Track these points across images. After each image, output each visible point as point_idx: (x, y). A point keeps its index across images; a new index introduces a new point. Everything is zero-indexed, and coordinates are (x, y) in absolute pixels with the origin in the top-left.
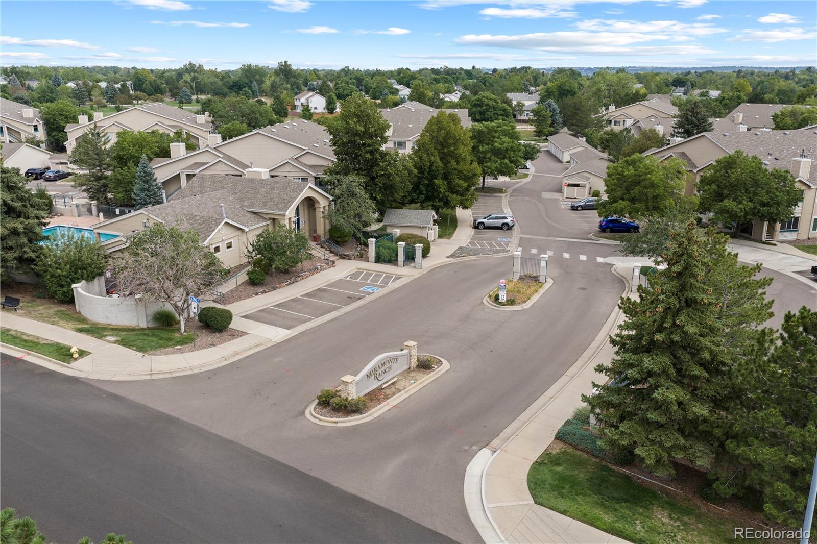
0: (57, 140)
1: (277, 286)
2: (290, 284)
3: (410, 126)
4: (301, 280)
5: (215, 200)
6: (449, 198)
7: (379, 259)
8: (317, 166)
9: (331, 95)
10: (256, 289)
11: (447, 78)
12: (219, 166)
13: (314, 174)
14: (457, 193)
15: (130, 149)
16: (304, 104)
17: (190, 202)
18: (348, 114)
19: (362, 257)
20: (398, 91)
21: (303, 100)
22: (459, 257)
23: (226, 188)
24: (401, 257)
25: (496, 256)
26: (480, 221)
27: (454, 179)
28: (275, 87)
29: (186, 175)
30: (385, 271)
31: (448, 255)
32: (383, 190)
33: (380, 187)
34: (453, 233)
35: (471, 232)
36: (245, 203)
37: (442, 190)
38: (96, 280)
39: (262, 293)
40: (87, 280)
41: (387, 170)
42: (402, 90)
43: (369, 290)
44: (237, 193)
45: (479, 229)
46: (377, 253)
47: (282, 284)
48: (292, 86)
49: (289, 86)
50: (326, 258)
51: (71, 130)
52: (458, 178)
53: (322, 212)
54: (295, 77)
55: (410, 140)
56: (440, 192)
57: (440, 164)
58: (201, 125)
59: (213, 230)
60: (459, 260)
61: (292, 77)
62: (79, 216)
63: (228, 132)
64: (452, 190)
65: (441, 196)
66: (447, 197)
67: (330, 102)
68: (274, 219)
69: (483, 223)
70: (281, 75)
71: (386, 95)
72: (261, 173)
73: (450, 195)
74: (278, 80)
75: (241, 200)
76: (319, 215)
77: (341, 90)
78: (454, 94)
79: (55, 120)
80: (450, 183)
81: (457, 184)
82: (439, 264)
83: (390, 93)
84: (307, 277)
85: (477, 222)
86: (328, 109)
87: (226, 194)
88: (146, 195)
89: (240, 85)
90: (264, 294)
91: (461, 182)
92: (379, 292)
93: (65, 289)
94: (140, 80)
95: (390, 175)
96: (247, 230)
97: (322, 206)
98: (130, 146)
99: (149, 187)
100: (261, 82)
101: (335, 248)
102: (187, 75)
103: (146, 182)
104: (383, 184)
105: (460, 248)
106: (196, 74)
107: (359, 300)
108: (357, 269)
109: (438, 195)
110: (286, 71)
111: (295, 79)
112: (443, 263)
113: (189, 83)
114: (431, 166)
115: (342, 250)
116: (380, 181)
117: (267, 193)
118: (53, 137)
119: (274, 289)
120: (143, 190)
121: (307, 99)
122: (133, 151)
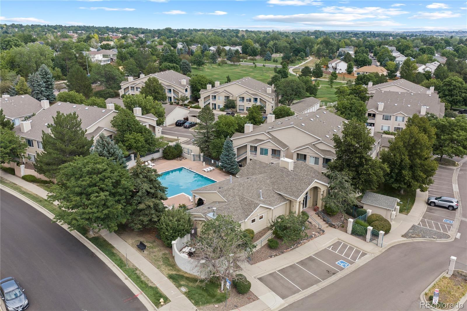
0: (196, 96)
1: (285, 251)
2: (293, 249)
3: (396, 105)
4: (300, 246)
5: (258, 183)
6: (411, 183)
7: (354, 233)
8: (326, 150)
9: (351, 63)
10: (272, 252)
11: (431, 48)
12: (269, 144)
13: (324, 157)
14: (417, 181)
15: (223, 127)
16: (334, 67)
17: (244, 185)
18: (348, 133)
19: (343, 227)
20: (395, 58)
21: (334, 64)
22: (411, 237)
23: (266, 172)
24: (369, 236)
25: (439, 241)
26: (432, 200)
27: (417, 170)
28: (319, 51)
29: (251, 146)
30: (356, 245)
31: (403, 234)
32: (364, 183)
33: (362, 181)
34: (411, 208)
35: (425, 207)
36: (276, 187)
37: (407, 178)
38: (185, 236)
39: (275, 256)
40: (181, 237)
41: (368, 171)
42: (398, 57)
43: (342, 265)
44: (272, 178)
45: (431, 206)
46: (353, 228)
47: (288, 250)
48: (329, 51)
49: (327, 51)
50: (319, 227)
51: (202, 93)
52: (420, 170)
53: (322, 195)
54: (332, 45)
55: (394, 115)
56: (406, 179)
57: (409, 161)
58: (269, 94)
59: (252, 211)
60: (410, 240)
61: (330, 45)
62: (194, 161)
63: (279, 111)
64: (415, 177)
65: (406, 181)
66: (410, 183)
67: (350, 67)
68: (291, 201)
69: (434, 202)
70: (324, 44)
71: (387, 61)
72: (288, 163)
73: (413, 182)
74: (321, 47)
75: (273, 183)
76: (320, 197)
77: (358, 57)
78: (433, 63)
79: (196, 86)
80: (413, 172)
81: (419, 175)
82: (395, 243)
83: (390, 59)
84: (305, 243)
85: (430, 201)
86: (348, 71)
87: (266, 178)
88: (227, 159)
89: (299, 50)
90: (276, 257)
91: (422, 174)
92: (349, 269)
93: (169, 242)
94: (246, 46)
95: (370, 174)
96: (272, 208)
97: (322, 191)
98: (223, 125)
99: (229, 154)
100: (311, 47)
101: (327, 218)
102: (272, 41)
103: (228, 151)
104: (365, 179)
105: (414, 226)
106: (276, 41)
107: (334, 276)
108: (338, 239)
109: (404, 181)
110: (327, 42)
111: (332, 47)
112: (398, 242)
113: (272, 48)
114: (402, 161)
115: (330, 220)
116: (363, 178)
117: (289, 182)
118: (194, 94)
119: (283, 253)
120: (226, 155)
121: (336, 64)
122: (225, 128)
